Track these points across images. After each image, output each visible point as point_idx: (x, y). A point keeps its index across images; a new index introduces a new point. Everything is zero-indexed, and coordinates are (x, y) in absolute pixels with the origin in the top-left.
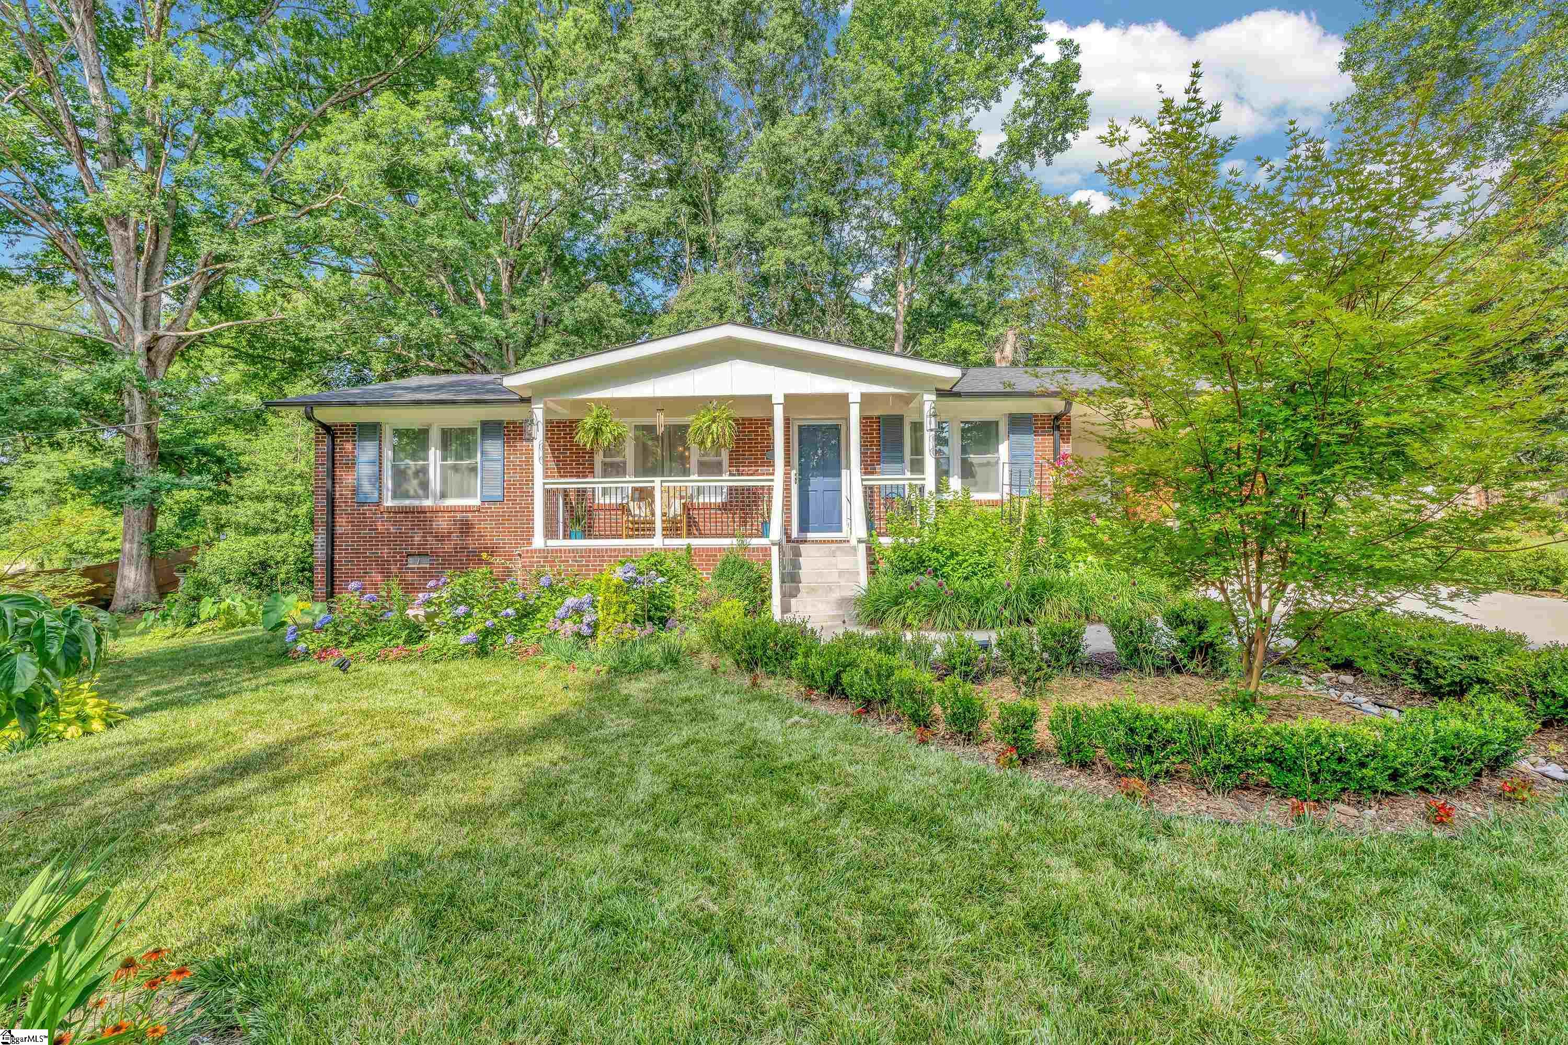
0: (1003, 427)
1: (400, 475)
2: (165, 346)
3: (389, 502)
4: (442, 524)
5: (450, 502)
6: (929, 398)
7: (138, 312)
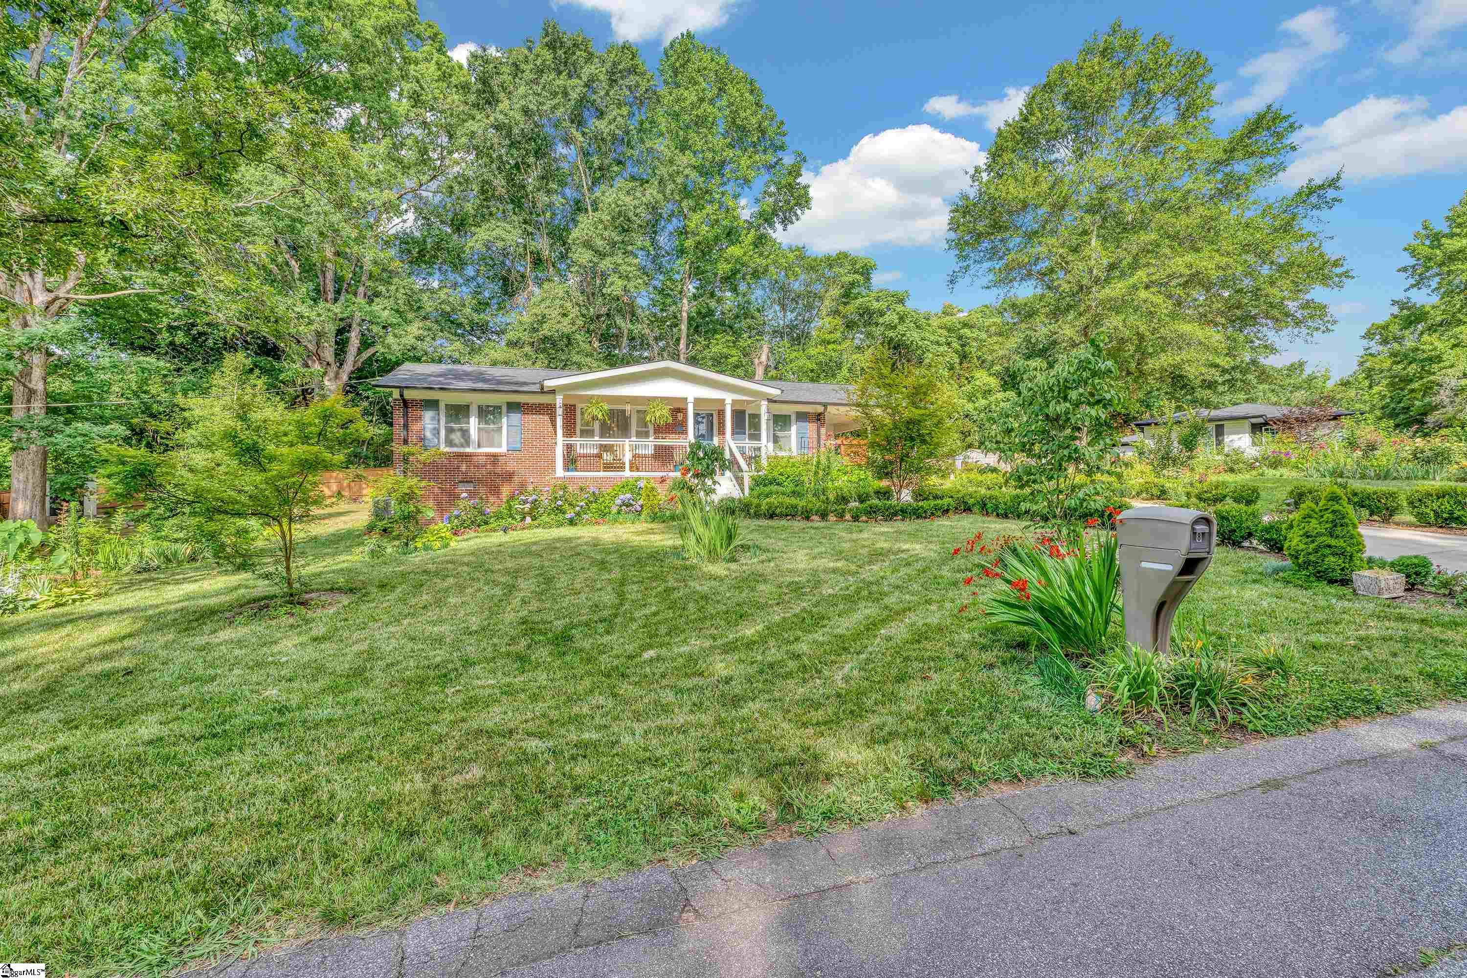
0: (793, 418)
1: (450, 432)
3: (444, 449)
4: (482, 460)
5: (484, 450)
6: (764, 405)
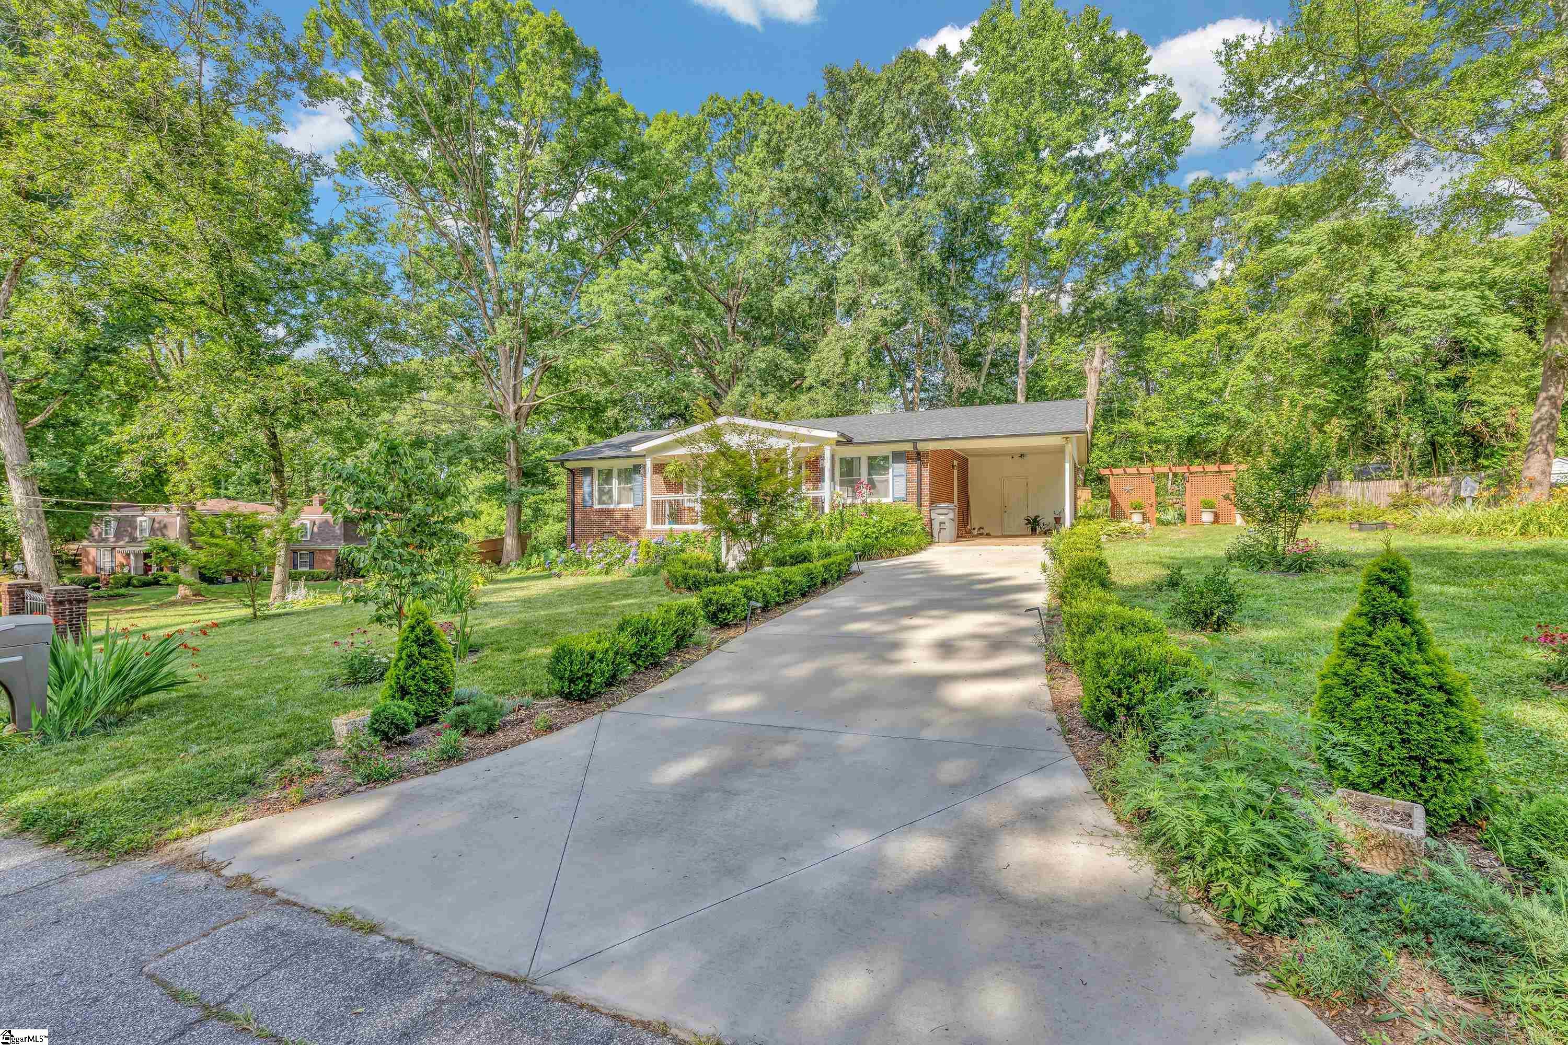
0: (890, 459)
1: (601, 492)
2: (524, 411)
3: (597, 507)
4: (618, 515)
5: (622, 506)
6: (828, 450)
7: (511, 391)
